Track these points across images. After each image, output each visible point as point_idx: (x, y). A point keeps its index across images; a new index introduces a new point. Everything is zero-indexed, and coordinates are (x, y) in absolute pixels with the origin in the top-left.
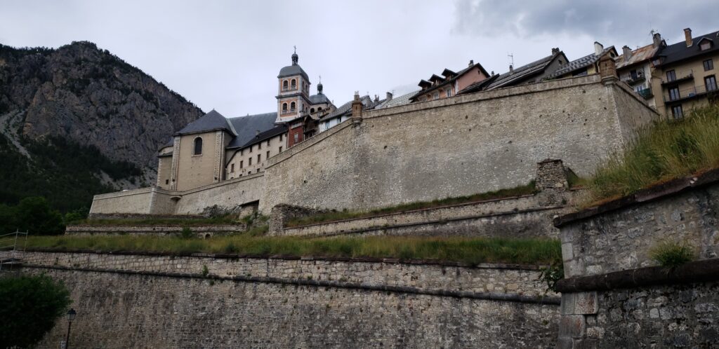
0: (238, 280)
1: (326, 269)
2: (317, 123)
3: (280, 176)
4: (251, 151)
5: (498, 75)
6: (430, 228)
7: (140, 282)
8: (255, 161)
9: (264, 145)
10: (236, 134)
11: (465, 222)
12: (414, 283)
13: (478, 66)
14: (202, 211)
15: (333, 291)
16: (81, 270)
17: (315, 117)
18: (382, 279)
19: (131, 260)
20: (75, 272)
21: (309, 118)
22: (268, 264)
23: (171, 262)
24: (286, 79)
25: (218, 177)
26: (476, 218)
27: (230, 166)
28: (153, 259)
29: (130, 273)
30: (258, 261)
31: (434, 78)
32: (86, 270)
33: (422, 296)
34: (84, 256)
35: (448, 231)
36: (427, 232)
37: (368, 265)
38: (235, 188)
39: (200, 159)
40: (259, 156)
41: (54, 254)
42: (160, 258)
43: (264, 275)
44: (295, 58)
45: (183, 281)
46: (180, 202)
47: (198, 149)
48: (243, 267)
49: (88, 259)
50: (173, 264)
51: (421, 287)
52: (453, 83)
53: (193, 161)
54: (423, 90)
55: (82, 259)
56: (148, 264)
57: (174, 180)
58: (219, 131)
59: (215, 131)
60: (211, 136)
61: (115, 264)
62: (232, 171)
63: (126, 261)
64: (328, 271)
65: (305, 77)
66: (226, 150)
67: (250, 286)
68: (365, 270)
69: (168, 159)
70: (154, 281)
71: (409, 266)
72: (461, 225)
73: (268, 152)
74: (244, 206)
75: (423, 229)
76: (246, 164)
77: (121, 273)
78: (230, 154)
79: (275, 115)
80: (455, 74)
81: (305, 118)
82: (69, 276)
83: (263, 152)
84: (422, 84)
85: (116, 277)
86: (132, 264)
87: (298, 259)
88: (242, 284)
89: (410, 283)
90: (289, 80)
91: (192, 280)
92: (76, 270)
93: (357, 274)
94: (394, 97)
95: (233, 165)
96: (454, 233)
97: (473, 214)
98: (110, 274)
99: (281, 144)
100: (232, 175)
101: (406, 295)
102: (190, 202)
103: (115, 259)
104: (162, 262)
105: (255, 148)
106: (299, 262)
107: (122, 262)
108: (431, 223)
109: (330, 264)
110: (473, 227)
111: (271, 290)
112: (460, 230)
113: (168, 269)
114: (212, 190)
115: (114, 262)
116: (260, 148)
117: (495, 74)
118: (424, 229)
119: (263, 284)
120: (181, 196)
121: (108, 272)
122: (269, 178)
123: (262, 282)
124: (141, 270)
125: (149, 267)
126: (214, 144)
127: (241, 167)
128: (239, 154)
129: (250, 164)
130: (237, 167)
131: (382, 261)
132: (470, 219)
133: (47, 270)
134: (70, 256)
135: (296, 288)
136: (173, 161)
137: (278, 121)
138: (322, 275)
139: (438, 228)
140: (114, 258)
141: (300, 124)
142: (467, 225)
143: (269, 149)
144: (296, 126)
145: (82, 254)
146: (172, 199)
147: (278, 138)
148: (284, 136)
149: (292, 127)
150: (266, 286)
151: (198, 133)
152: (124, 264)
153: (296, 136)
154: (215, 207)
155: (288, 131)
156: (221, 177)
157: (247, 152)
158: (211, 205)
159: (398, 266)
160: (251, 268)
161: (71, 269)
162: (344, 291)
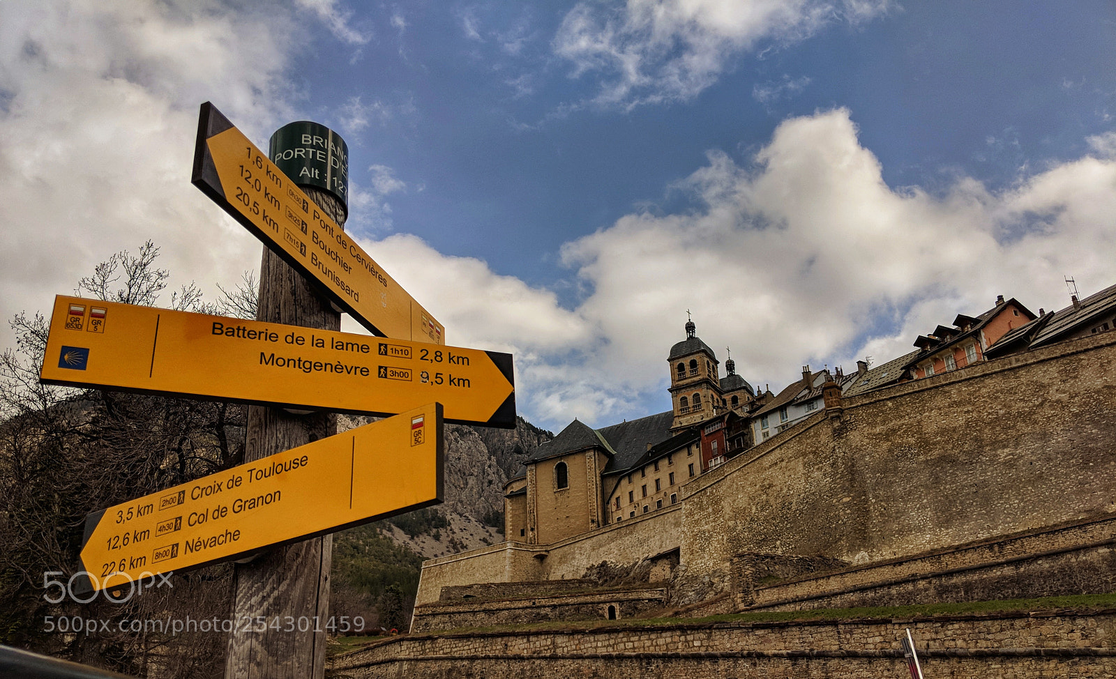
0: (794, 657)
1: (937, 633)
2: (747, 422)
3: (710, 510)
4: (643, 475)
5: (1052, 314)
6: (1008, 571)
7: (641, 669)
8: (651, 490)
9: (664, 464)
10: (614, 452)
11: (1069, 556)
12: (1087, 643)
13: (1013, 303)
14: (583, 572)
15: (954, 662)
16: (545, 658)
17: (742, 413)
18: (1032, 640)
19: (619, 640)
20: (538, 662)
21: (732, 414)
22: (839, 632)
23: (683, 638)
24: (681, 361)
25: (595, 518)
26: (1086, 548)
27: (613, 500)
28: (653, 636)
29: (621, 658)
30: (823, 629)
31: (941, 331)
32: (554, 658)
33: (1105, 659)
34: (546, 639)
35: (1041, 573)
36: (1004, 578)
37: (1006, 623)
38: (631, 533)
39: (566, 494)
40: (657, 481)
41: (500, 639)
42: (664, 635)
43: (836, 648)
44: (690, 327)
45: (707, 663)
46: (548, 560)
47: (562, 480)
48: (799, 639)
49: (553, 643)
50: (687, 641)
51: (1100, 647)
52: (976, 334)
53: (556, 498)
54: (924, 351)
55: (543, 643)
56: (648, 643)
57: (532, 530)
58: (589, 450)
59: (583, 451)
60: (579, 458)
61: (596, 647)
62: (618, 507)
63: (612, 642)
64: (941, 636)
65: (709, 353)
66: (603, 477)
67: (814, 664)
68: (1002, 630)
69: (521, 499)
70: (662, 666)
71: (1074, 619)
72: (1062, 561)
73: (671, 475)
74: (655, 560)
75: (996, 573)
76: (638, 496)
77: (608, 658)
78: (611, 483)
79: (669, 417)
80: (975, 321)
81: (726, 418)
82: (529, 667)
83: (663, 475)
84: (920, 342)
85: (600, 663)
86: (622, 646)
87: (886, 622)
88: (803, 663)
89: (1081, 644)
90: (686, 362)
91: (721, 661)
92: (538, 658)
93: (989, 637)
94: (870, 368)
95: (618, 499)
96: (1053, 575)
97: (1081, 542)
98: (592, 661)
99: (690, 461)
100: (619, 514)
101: (1077, 659)
102: (563, 560)
103: (595, 641)
104: (669, 640)
105: (650, 471)
106: (889, 626)
107: (607, 643)
108: (1009, 563)
109: (942, 627)
110: (1085, 562)
111: (852, 667)
112: (1062, 570)
113: (681, 649)
114: (594, 539)
115: (594, 644)
116: (657, 469)
117: (1046, 313)
118: (999, 573)
119: (836, 661)
120: (548, 551)
121: (588, 657)
122: (691, 514)
123: (834, 658)
124: (638, 652)
125: (648, 647)
126: (584, 470)
127: (631, 500)
128: (624, 482)
129: (644, 495)
130: (625, 502)
131: (1028, 616)
132: (1077, 550)
133: (493, 662)
134: (525, 640)
135: (892, 663)
136: (528, 501)
137: (676, 425)
138: (931, 643)
139: (1022, 569)
140: (592, 638)
141: (717, 427)
142: (1073, 560)
143: (673, 469)
144: (711, 430)
145: (543, 637)
146: (536, 557)
147: (685, 452)
148: (694, 448)
149: (707, 432)
150: (842, 662)
151: (561, 457)
152: (609, 645)
153: (714, 445)
154: (604, 564)
155: (699, 440)
156: (600, 519)
157: (637, 478)
158: (597, 562)
159: (1055, 621)
160: (812, 640)
161: (530, 658)
162: (972, 663)
